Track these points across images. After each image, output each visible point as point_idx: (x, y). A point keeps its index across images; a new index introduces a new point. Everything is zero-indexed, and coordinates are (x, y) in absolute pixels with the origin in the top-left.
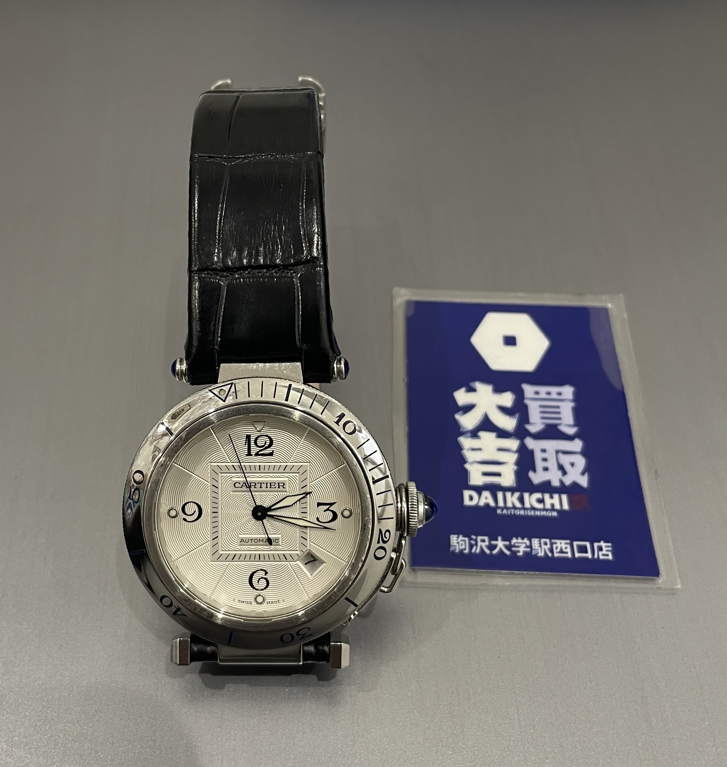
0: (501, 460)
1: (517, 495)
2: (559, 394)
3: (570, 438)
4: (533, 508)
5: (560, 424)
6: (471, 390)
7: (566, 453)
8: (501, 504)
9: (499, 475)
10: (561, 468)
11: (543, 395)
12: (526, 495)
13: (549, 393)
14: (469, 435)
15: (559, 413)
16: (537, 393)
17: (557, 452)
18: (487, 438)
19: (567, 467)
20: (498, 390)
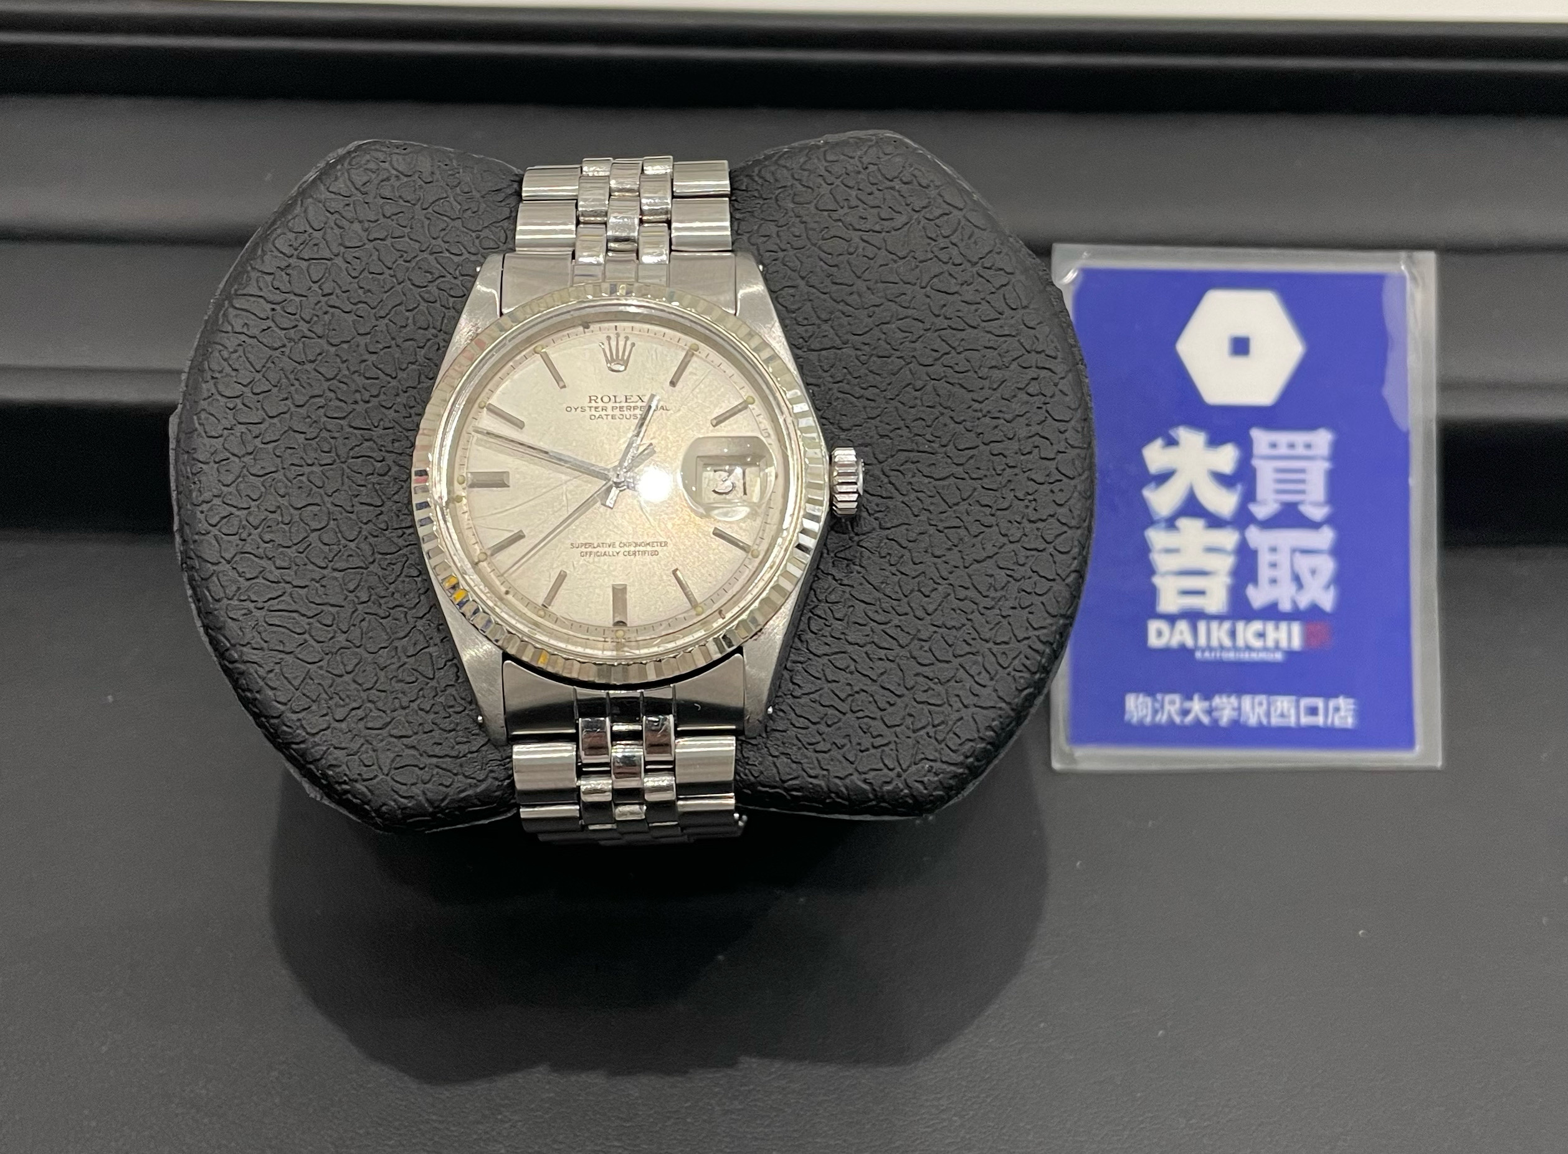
0: (1207, 568)
1: (1227, 625)
2: (1308, 446)
3: (1314, 525)
4: (1249, 648)
5: (1302, 502)
6: (1172, 442)
7: (1306, 552)
8: (1202, 641)
9: (1201, 593)
10: (1297, 579)
11: (1283, 450)
12: (1240, 626)
13: (1292, 446)
14: (1163, 525)
15: (1303, 481)
16: (1274, 445)
17: (1294, 551)
18: (1191, 527)
19: (1306, 577)
20: (1215, 441)
